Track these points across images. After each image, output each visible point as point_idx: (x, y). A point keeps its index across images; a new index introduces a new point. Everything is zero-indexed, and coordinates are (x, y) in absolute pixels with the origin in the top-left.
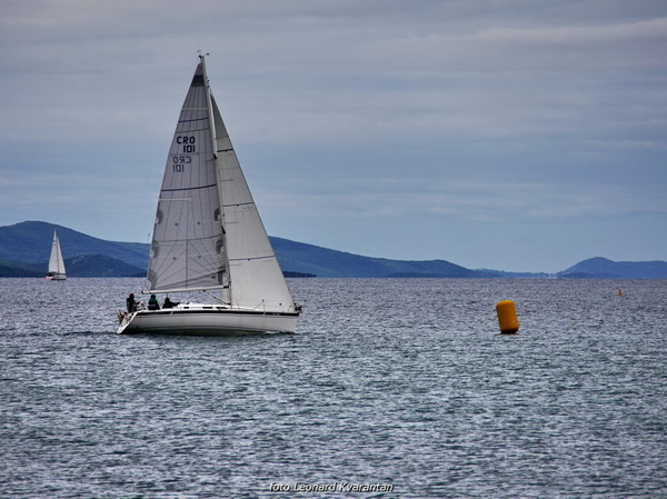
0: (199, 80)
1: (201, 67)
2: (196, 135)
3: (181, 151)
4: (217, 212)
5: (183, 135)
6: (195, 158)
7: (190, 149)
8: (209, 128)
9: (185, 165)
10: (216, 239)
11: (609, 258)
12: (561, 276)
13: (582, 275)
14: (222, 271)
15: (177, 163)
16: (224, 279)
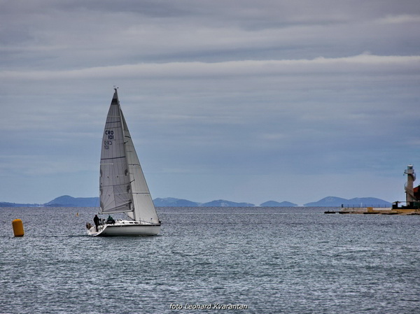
0: (115, 101)
1: (116, 94)
2: (114, 130)
3: (107, 138)
4: (126, 172)
5: (108, 130)
6: (114, 142)
7: (111, 137)
8: (121, 127)
9: (110, 146)
10: (126, 185)
11: (71, 196)
12: (46, 205)
13: (57, 205)
14: (131, 202)
15: (106, 145)
16: (132, 207)
